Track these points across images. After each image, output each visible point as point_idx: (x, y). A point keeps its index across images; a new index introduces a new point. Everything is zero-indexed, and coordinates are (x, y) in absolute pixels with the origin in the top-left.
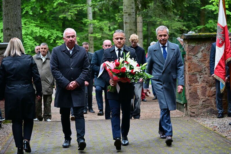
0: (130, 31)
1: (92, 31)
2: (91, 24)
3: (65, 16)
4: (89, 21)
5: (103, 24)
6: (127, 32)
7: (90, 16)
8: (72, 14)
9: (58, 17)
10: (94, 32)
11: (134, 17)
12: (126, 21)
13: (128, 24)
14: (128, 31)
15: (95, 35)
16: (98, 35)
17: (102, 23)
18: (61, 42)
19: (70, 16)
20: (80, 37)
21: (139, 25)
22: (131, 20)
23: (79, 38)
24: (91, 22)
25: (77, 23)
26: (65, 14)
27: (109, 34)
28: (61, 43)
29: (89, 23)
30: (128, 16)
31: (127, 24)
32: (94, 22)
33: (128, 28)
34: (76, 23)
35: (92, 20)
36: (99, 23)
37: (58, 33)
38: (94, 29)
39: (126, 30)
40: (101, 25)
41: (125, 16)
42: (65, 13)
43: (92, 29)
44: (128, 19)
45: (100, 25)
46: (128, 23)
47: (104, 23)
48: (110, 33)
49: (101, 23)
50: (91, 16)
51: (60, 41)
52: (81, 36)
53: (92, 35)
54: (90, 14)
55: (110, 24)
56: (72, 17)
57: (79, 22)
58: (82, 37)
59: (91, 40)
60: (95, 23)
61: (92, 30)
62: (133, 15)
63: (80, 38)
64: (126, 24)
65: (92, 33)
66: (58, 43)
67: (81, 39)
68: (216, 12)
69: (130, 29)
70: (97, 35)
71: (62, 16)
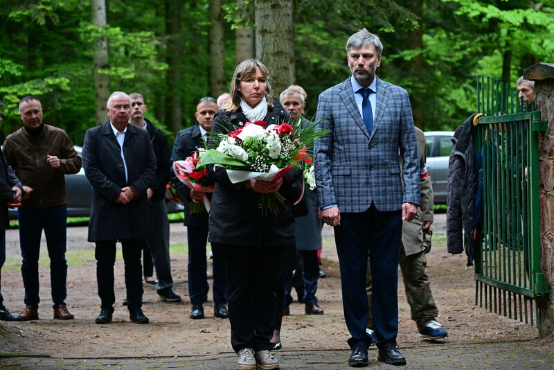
0: (277, 59)
1: (106, 61)
2: (102, 39)
3: (26, 13)
4: (100, 30)
5: (139, 40)
6: (269, 60)
7: (101, 16)
8: (49, 8)
9: (7, 16)
10: (110, 62)
11: (288, 15)
12: (263, 27)
13: (269, 35)
14: (271, 58)
15: (116, 71)
16: (126, 73)
17: (135, 37)
18: (15, 90)
19: (43, 14)
20: (70, 77)
21: (244, 44)
22: (281, 24)
23: (68, 81)
24: (105, 32)
25: (56, 35)
26: (28, 8)
27: (156, 68)
28: (15, 94)
29: (99, 35)
30: (269, 12)
31: (268, 37)
32: (113, 34)
33: (270, 49)
34: (53, 36)
35: (107, 28)
36: (126, 37)
37: (8, 64)
38: (110, 55)
39: (263, 55)
40: (134, 43)
41: (261, 9)
42: (27, 5)
43: (105, 53)
44: (270, 18)
45: (130, 41)
46: (270, 33)
47: (140, 37)
48: (160, 66)
49: (131, 37)
50: (102, 14)
51: (10, 87)
52: (72, 75)
53: (106, 72)
54: (100, 9)
55: (159, 41)
56: (47, 18)
57: (61, 34)
58: (75, 77)
59: (101, 86)
60: (116, 35)
61: (105, 57)
62: (286, 6)
63: (71, 80)
64: (263, 36)
65: (105, 67)
66: (6, 93)
67: (72, 83)
68: (461, 9)
69: (276, 50)
70: (121, 71)
71: (18, 13)
